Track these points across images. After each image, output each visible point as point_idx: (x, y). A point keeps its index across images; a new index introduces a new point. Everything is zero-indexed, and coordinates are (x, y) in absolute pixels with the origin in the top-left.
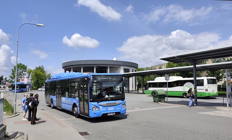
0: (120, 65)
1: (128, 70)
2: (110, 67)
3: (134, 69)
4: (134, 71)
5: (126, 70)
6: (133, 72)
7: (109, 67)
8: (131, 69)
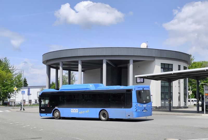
0: (154, 58)
1: (170, 67)
2: (134, 61)
3: (183, 65)
4: (182, 67)
5: (165, 67)
6: (179, 69)
7: (131, 62)
8: (175, 64)
